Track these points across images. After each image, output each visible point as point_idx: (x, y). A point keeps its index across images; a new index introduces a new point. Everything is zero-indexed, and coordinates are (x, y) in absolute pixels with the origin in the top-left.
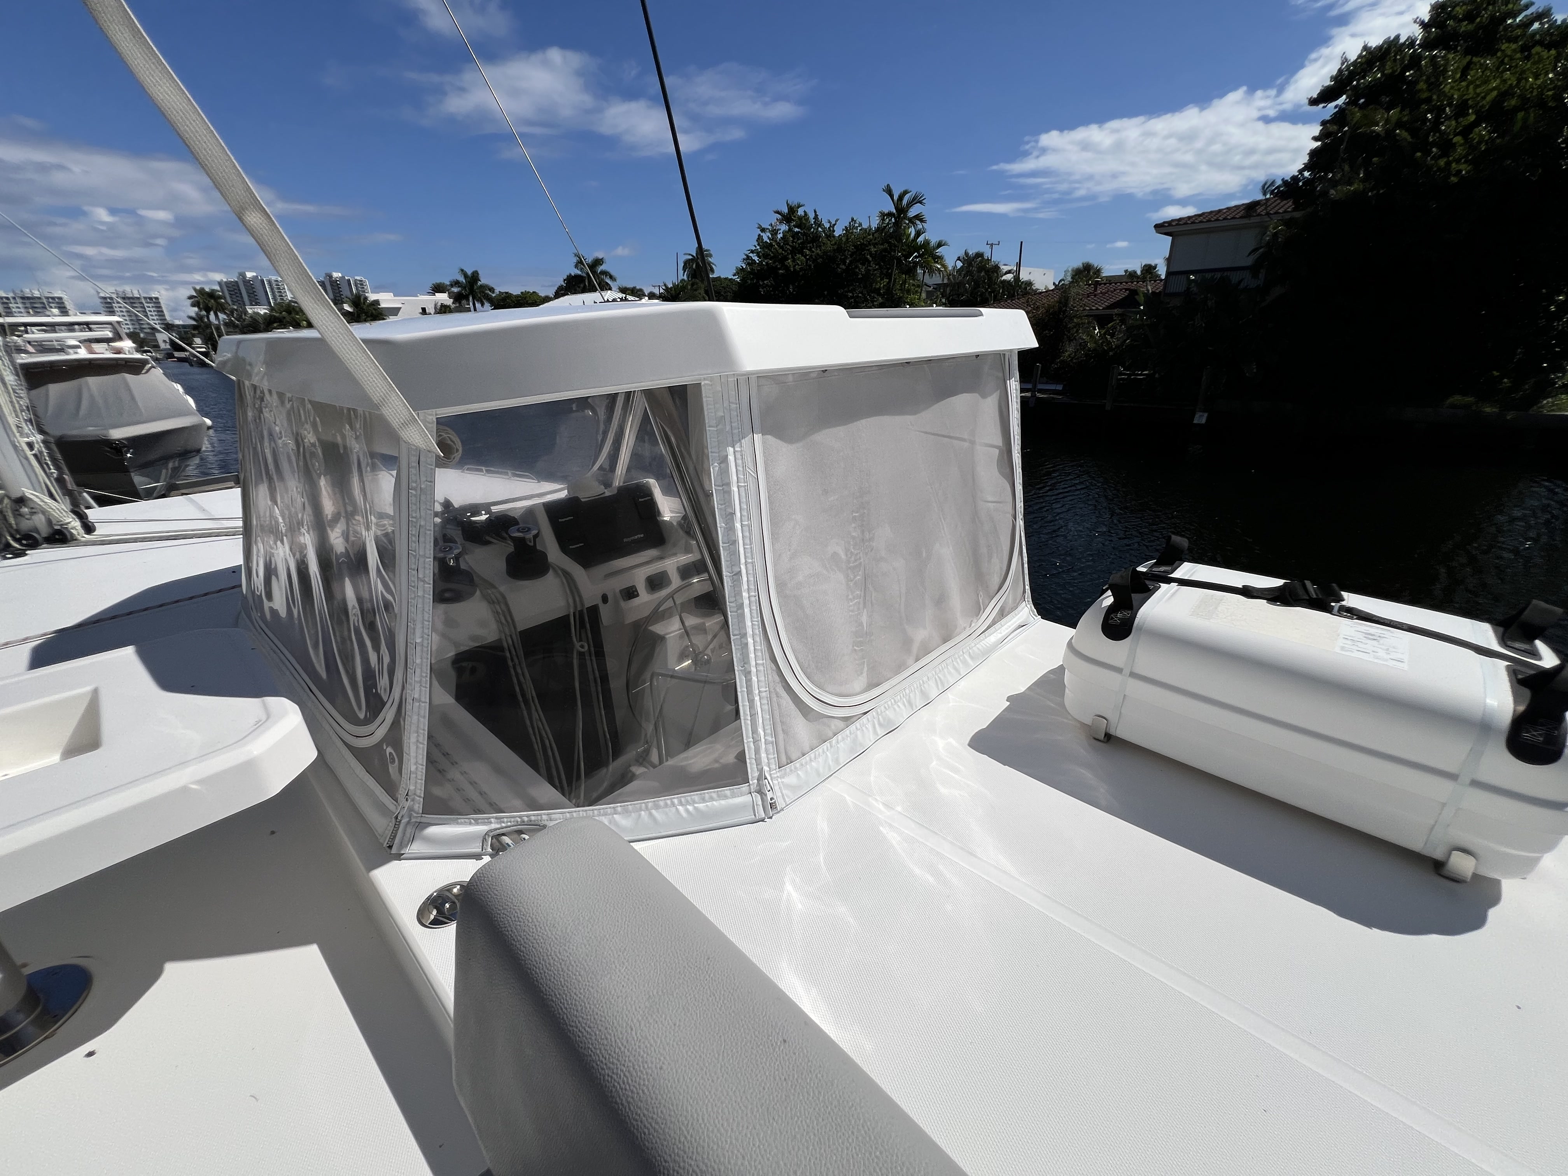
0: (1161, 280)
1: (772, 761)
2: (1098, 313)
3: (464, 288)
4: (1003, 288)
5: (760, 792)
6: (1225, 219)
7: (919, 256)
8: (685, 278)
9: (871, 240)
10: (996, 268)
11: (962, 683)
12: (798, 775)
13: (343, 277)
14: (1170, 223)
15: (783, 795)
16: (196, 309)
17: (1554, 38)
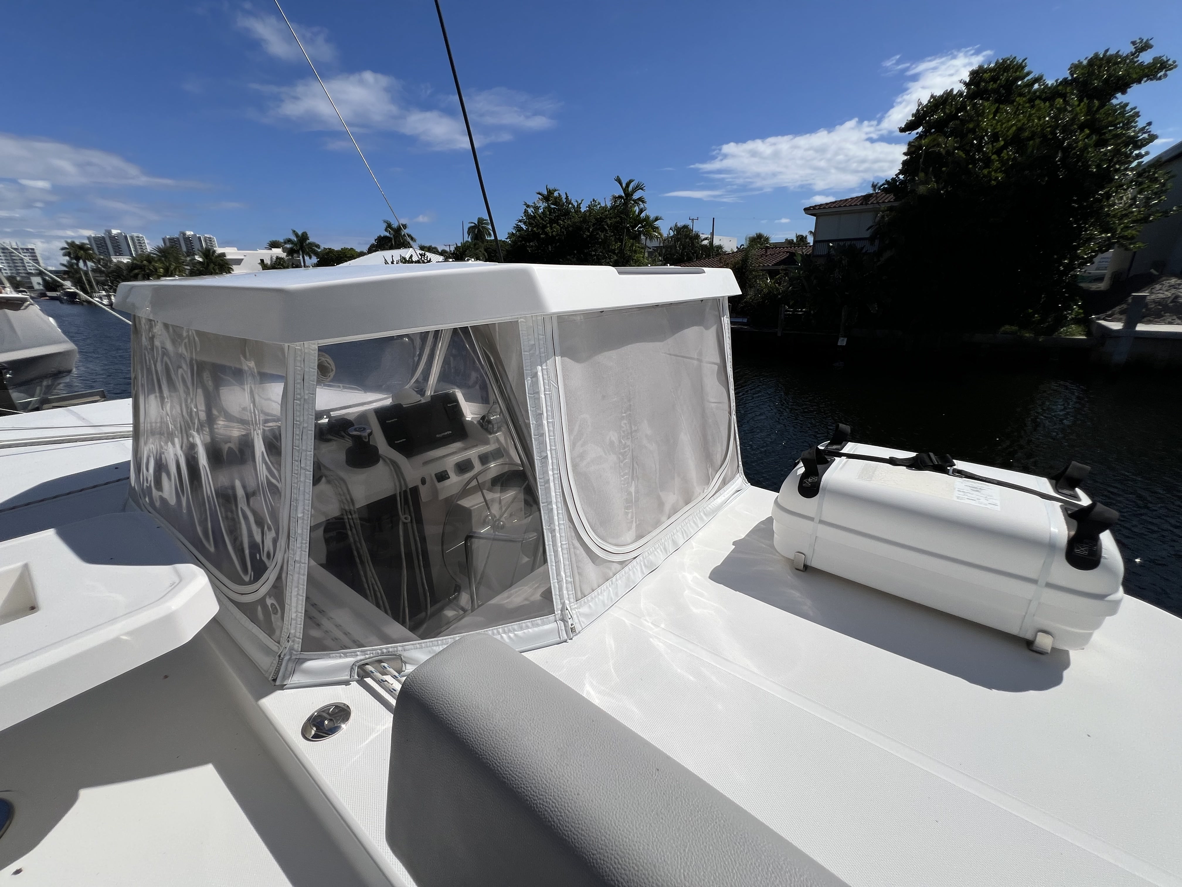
0: (810, 246)
1: (571, 596)
2: (768, 268)
3: (296, 245)
4: (702, 250)
5: (563, 620)
6: (850, 205)
7: (642, 227)
8: (469, 240)
9: (607, 215)
10: (697, 236)
11: (700, 534)
12: (590, 606)
13: (195, 235)
14: (814, 207)
15: (579, 621)
16: (67, 258)
17: (1047, 95)
